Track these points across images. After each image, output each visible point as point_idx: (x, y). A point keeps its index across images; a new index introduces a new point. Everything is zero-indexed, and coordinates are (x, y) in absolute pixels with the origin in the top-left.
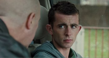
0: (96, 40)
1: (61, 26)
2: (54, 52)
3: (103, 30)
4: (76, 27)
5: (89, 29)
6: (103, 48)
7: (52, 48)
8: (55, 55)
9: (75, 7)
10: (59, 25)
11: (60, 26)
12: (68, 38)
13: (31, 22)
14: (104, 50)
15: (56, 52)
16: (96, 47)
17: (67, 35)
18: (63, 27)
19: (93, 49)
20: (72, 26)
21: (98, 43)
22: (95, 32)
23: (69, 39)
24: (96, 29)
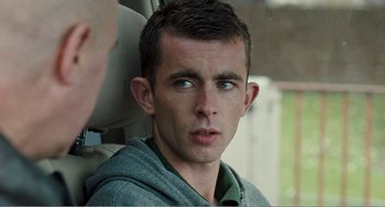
0: (322, 129)
1: (183, 82)
2: (165, 181)
3: (345, 93)
4: (234, 84)
5: (299, 92)
6: (345, 158)
7: (158, 169)
8: (168, 191)
9: (233, 15)
10: (173, 77)
11: (177, 82)
12: (204, 126)
13: (76, 60)
14: (352, 168)
15: (173, 182)
16: (321, 157)
17: (201, 114)
18: (188, 84)
19: (310, 164)
20: (222, 81)
21: (328, 141)
22: (317, 103)
23: (208, 128)
24: (323, 93)
